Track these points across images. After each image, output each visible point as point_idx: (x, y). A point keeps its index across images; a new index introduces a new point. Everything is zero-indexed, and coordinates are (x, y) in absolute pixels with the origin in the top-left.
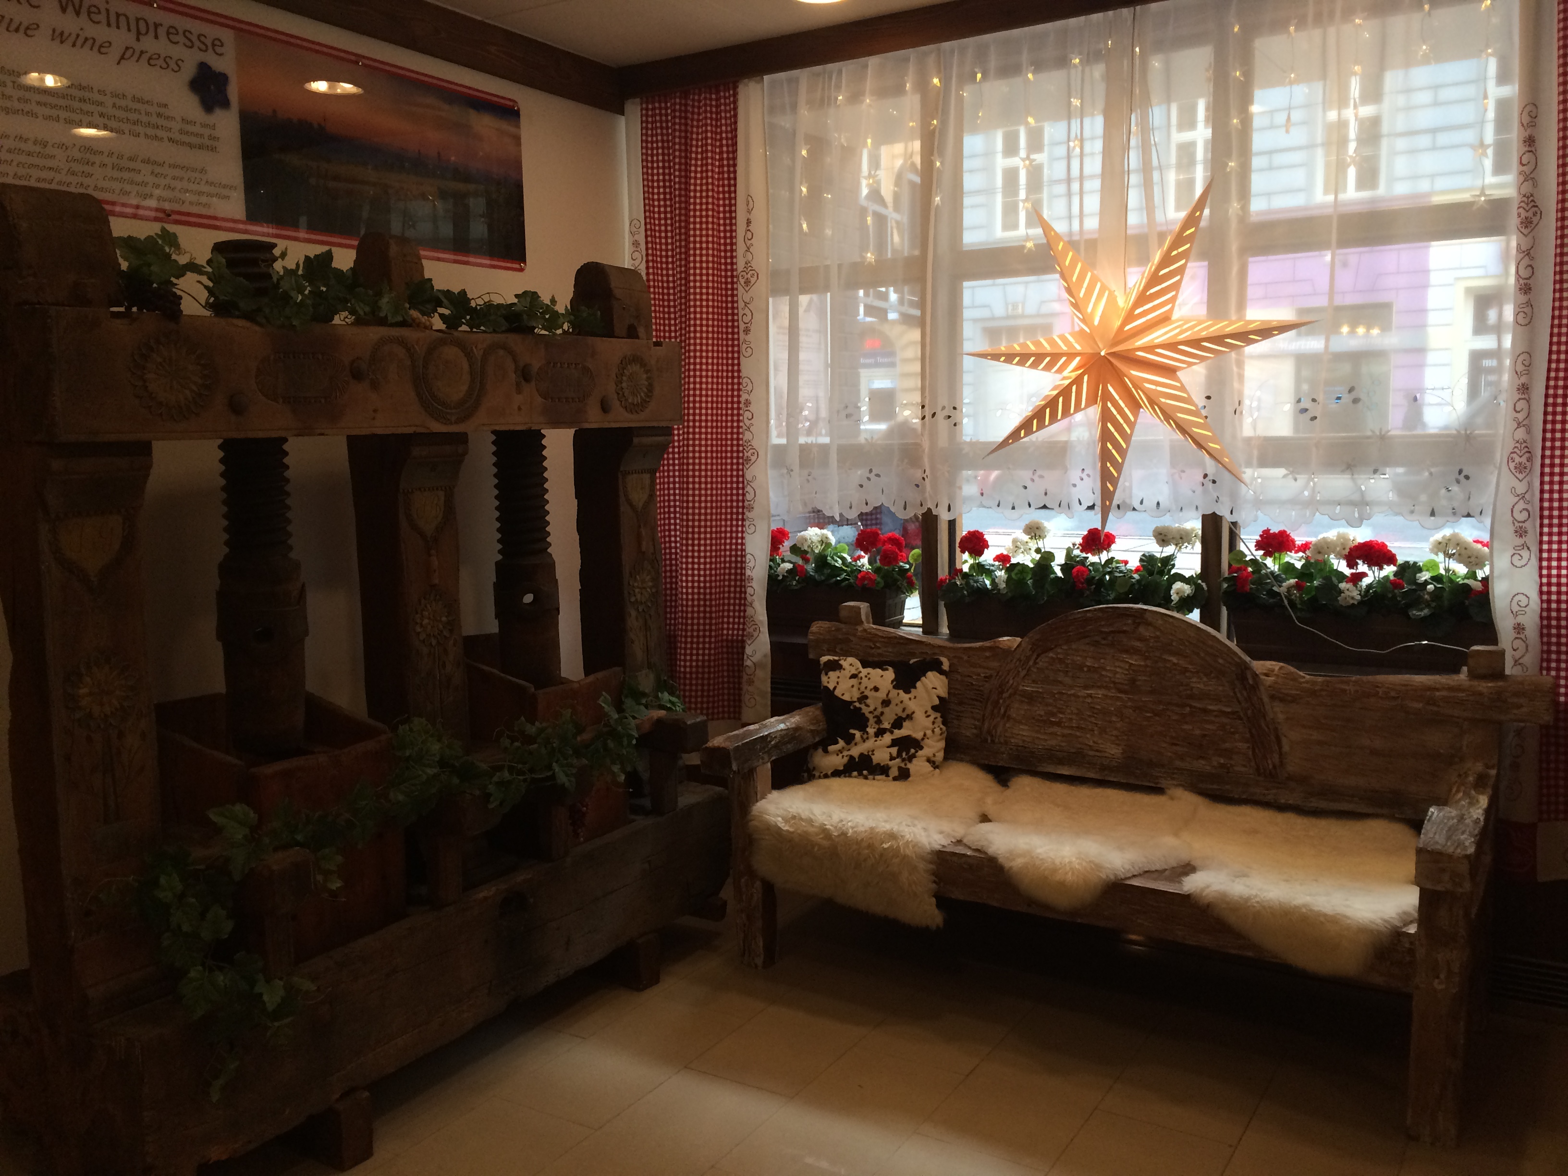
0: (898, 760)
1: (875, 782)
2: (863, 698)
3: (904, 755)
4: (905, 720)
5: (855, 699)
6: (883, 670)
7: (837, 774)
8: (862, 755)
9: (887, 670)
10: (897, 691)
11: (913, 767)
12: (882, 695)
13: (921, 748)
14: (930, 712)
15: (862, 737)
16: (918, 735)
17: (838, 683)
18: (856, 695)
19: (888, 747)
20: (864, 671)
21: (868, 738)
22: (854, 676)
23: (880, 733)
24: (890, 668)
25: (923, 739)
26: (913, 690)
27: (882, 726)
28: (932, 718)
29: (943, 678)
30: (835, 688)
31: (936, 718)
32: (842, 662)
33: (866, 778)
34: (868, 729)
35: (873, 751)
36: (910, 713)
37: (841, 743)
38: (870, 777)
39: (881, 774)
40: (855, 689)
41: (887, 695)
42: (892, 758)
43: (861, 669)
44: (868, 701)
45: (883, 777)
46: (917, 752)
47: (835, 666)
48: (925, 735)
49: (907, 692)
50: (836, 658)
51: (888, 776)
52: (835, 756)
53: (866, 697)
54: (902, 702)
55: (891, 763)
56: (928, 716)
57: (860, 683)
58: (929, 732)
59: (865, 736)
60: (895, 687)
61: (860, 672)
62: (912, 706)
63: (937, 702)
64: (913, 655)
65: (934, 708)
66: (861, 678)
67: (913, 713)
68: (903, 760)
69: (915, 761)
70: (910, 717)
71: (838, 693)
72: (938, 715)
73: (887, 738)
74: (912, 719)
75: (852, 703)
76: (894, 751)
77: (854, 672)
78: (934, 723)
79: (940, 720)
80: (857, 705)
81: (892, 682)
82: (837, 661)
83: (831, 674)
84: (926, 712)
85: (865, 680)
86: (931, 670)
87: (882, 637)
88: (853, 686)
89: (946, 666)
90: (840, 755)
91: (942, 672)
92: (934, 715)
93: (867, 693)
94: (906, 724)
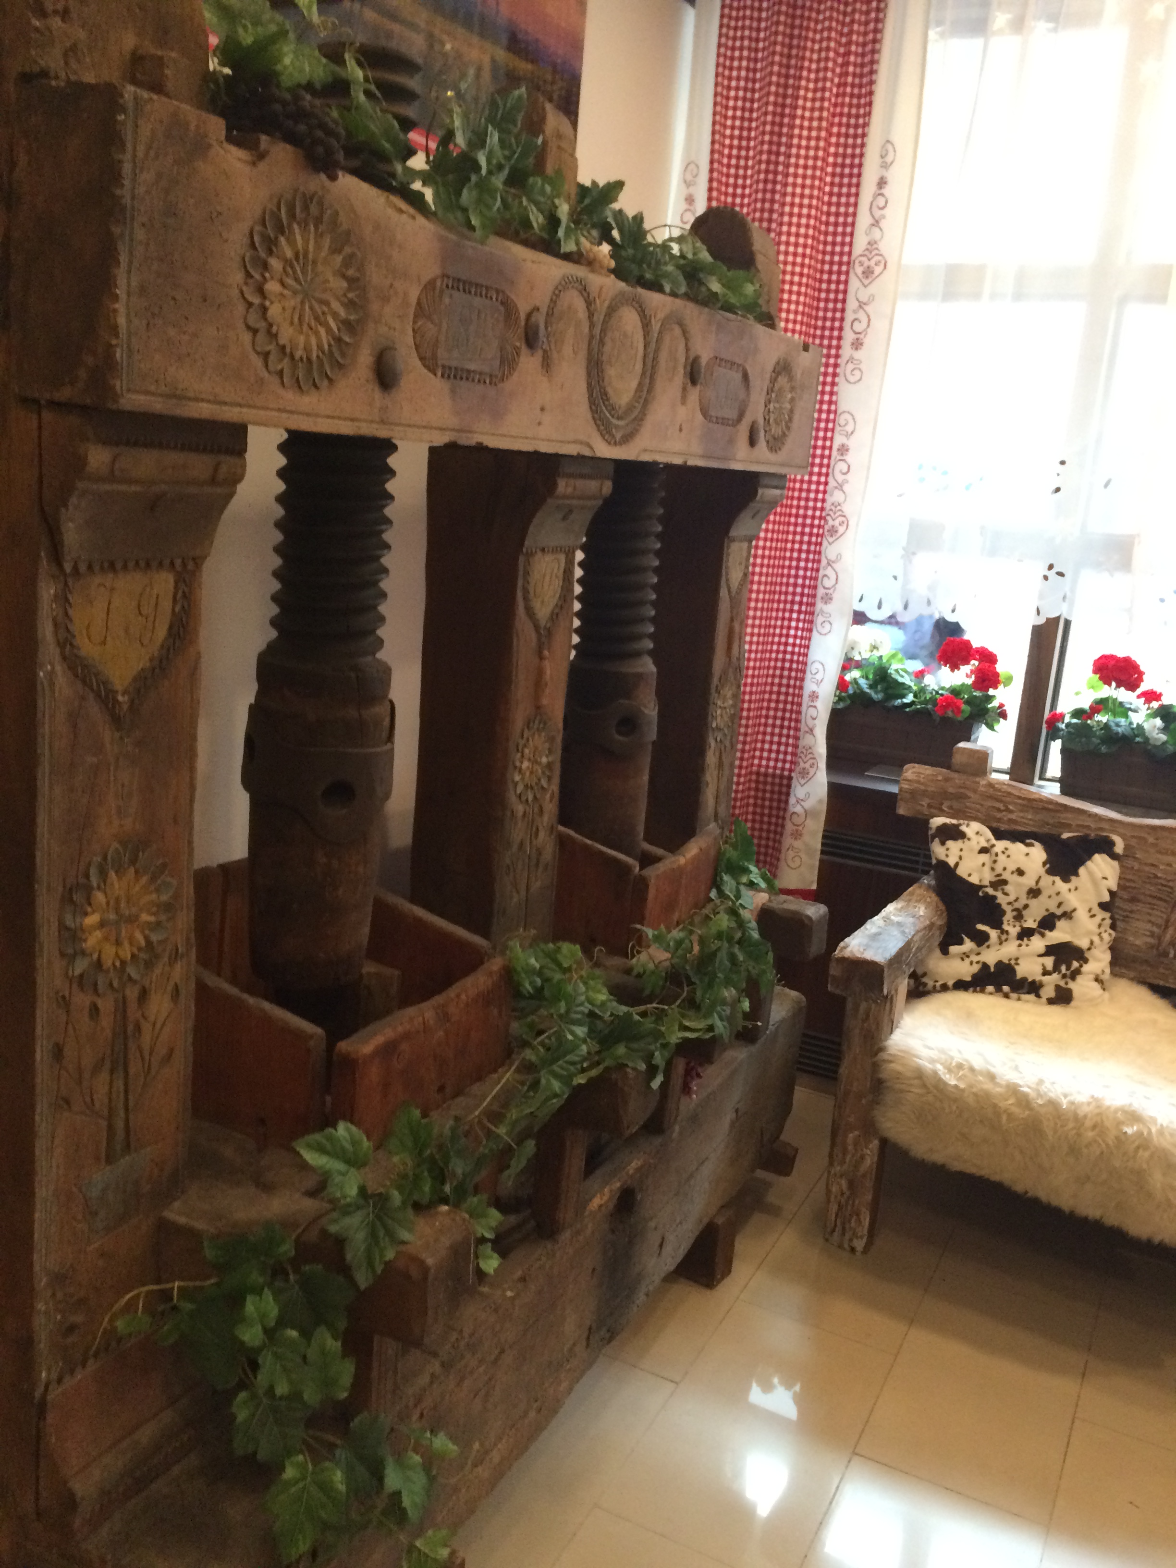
0: (1055, 976)
1: (1018, 1004)
2: (1000, 883)
3: (1063, 968)
4: (1059, 918)
5: (987, 883)
6: (1028, 845)
7: (961, 985)
8: (999, 964)
9: (1031, 845)
10: (1052, 878)
11: (1075, 987)
12: (1029, 881)
13: (1086, 961)
14: (1096, 910)
15: (999, 938)
16: (1083, 943)
17: (961, 858)
18: (987, 877)
19: (1040, 956)
20: (1000, 845)
21: (1006, 940)
22: (984, 850)
23: (1026, 934)
24: (1036, 844)
25: (1089, 949)
26: (1073, 878)
27: (1026, 925)
28: (1098, 919)
29: (1115, 864)
30: (957, 865)
31: (1103, 919)
32: (963, 828)
33: (1006, 996)
34: (1005, 927)
35: (1017, 959)
36: (1069, 909)
37: (968, 945)
38: (1014, 995)
39: (1029, 993)
40: (987, 869)
41: (1037, 882)
42: (1045, 973)
43: (994, 841)
44: (1008, 888)
45: (1032, 997)
46: (1081, 966)
47: (953, 833)
48: (1092, 943)
49: (1066, 880)
50: (954, 821)
51: (1038, 996)
52: (959, 960)
53: (1005, 882)
54: (1058, 894)
55: (1046, 979)
56: (1093, 916)
57: (995, 862)
58: (1096, 939)
59: (1004, 937)
60: (1050, 872)
61: (993, 846)
62: (1073, 900)
63: (1106, 898)
64: (1068, 827)
65: (1103, 906)
66: (997, 855)
67: (1075, 910)
68: (1064, 976)
69: (1079, 978)
70: (1068, 915)
71: (962, 872)
72: (1107, 915)
73: (1038, 944)
74: (1071, 918)
75: (981, 887)
76: (1049, 962)
77: (984, 844)
78: (1100, 926)
79: (1108, 922)
80: (990, 891)
81: (1044, 864)
82: (957, 826)
83: (950, 843)
84: (1090, 910)
85: (1002, 858)
86: (1099, 852)
87: (1019, 798)
88: (984, 865)
89: (1119, 847)
90: (967, 961)
91: (1114, 856)
92: (1101, 914)
93: (1006, 876)
94: (1061, 924)
